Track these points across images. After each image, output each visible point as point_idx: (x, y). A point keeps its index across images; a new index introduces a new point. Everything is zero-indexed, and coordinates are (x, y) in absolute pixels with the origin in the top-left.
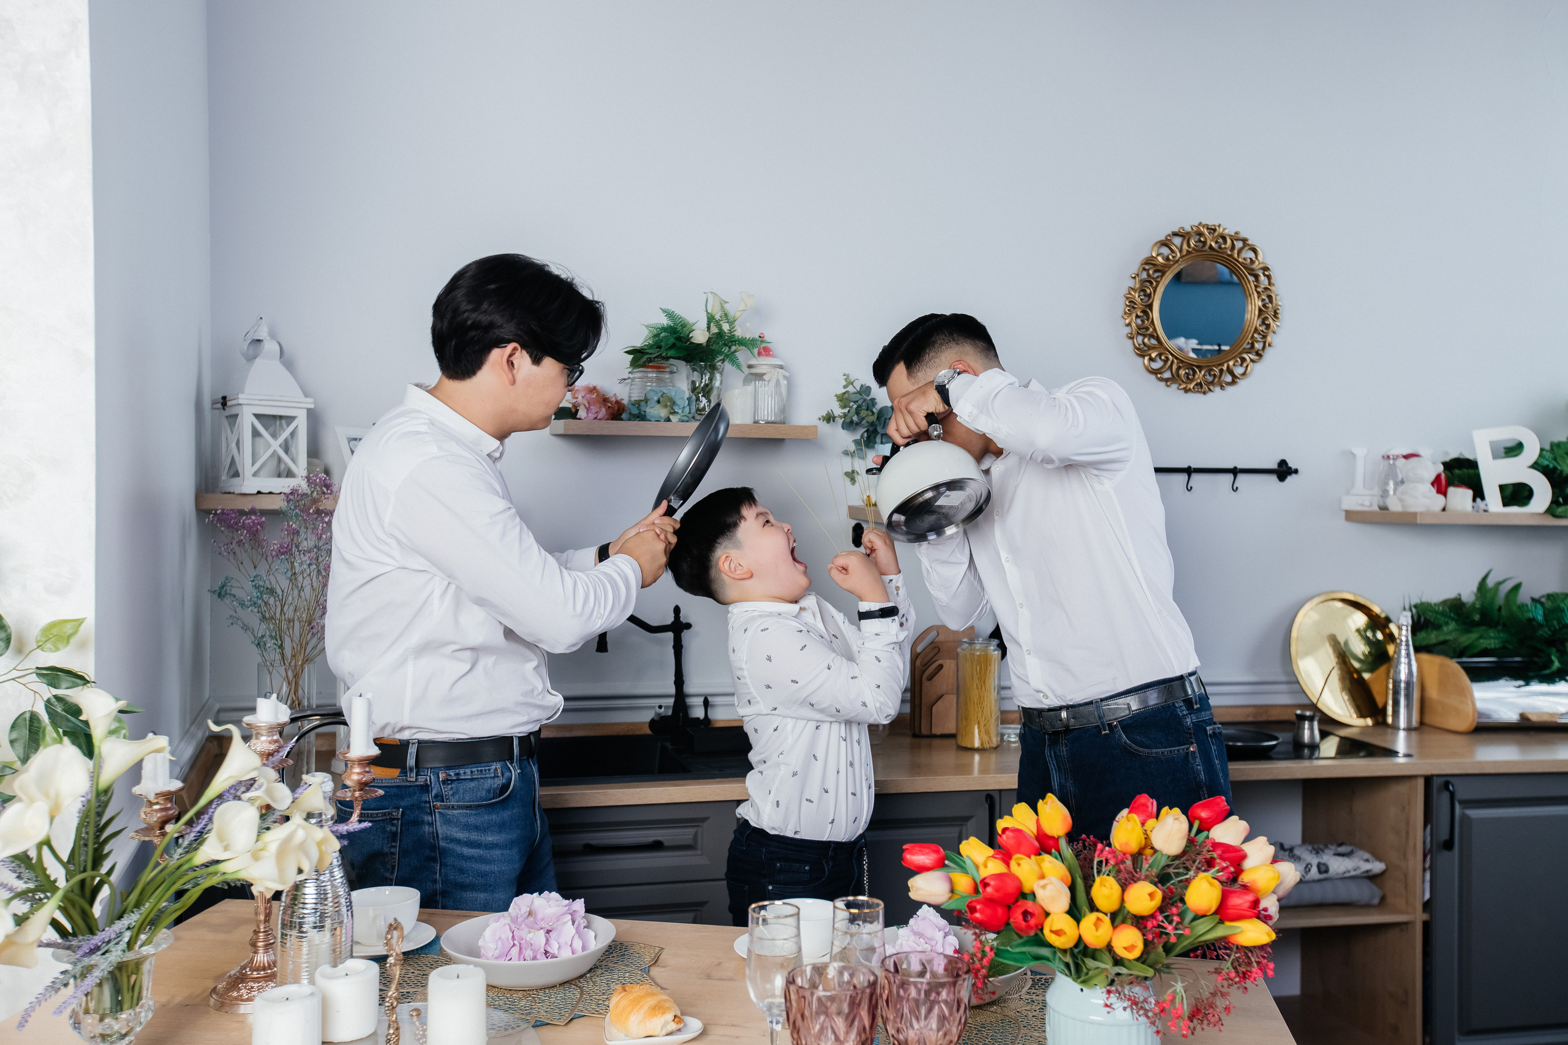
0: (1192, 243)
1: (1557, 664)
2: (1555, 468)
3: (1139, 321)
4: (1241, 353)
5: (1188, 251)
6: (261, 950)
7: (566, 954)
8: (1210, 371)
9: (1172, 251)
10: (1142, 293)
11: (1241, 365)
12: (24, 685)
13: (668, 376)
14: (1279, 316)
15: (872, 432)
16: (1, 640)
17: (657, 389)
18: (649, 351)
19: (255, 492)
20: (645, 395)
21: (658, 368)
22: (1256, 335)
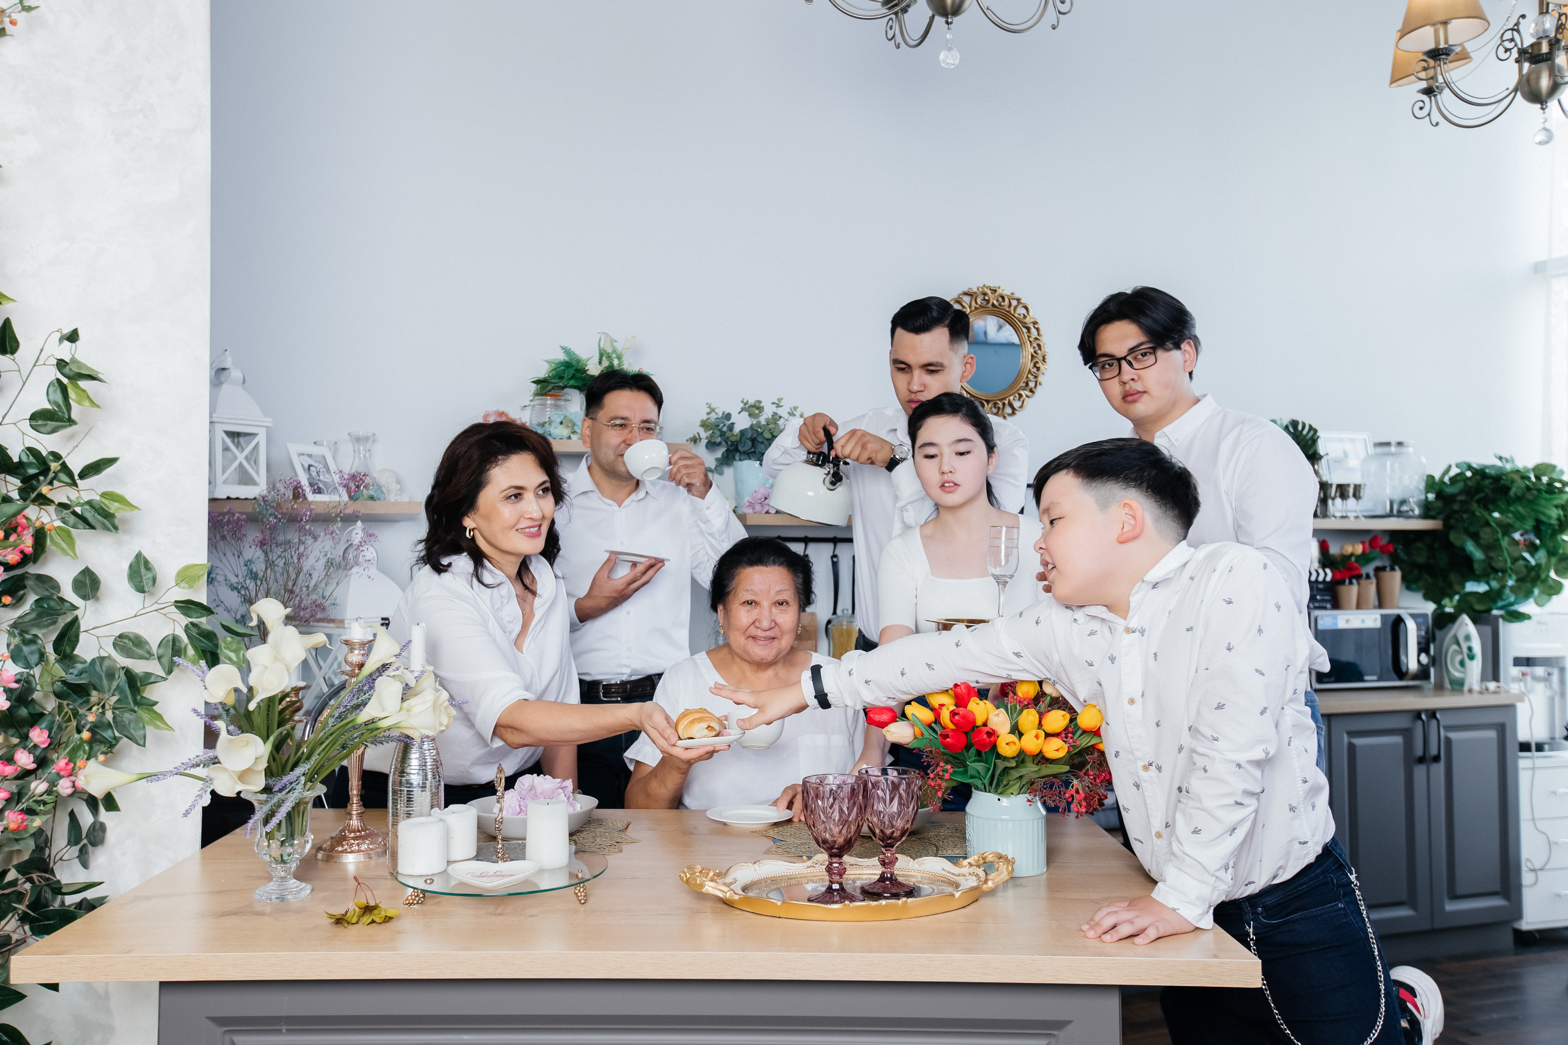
0: (979, 301)
4: (1018, 390)
5: (975, 307)
6: (354, 818)
8: (995, 404)
11: (1019, 400)
12: (165, 615)
13: (564, 403)
14: (1046, 360)
15: (732, 451)
16: (148, 579)
17: (559, 412)
18: (553, 381)
19: (226, 497)
20: (549, 418)
21: (556, 397)
22: (1030, 376)
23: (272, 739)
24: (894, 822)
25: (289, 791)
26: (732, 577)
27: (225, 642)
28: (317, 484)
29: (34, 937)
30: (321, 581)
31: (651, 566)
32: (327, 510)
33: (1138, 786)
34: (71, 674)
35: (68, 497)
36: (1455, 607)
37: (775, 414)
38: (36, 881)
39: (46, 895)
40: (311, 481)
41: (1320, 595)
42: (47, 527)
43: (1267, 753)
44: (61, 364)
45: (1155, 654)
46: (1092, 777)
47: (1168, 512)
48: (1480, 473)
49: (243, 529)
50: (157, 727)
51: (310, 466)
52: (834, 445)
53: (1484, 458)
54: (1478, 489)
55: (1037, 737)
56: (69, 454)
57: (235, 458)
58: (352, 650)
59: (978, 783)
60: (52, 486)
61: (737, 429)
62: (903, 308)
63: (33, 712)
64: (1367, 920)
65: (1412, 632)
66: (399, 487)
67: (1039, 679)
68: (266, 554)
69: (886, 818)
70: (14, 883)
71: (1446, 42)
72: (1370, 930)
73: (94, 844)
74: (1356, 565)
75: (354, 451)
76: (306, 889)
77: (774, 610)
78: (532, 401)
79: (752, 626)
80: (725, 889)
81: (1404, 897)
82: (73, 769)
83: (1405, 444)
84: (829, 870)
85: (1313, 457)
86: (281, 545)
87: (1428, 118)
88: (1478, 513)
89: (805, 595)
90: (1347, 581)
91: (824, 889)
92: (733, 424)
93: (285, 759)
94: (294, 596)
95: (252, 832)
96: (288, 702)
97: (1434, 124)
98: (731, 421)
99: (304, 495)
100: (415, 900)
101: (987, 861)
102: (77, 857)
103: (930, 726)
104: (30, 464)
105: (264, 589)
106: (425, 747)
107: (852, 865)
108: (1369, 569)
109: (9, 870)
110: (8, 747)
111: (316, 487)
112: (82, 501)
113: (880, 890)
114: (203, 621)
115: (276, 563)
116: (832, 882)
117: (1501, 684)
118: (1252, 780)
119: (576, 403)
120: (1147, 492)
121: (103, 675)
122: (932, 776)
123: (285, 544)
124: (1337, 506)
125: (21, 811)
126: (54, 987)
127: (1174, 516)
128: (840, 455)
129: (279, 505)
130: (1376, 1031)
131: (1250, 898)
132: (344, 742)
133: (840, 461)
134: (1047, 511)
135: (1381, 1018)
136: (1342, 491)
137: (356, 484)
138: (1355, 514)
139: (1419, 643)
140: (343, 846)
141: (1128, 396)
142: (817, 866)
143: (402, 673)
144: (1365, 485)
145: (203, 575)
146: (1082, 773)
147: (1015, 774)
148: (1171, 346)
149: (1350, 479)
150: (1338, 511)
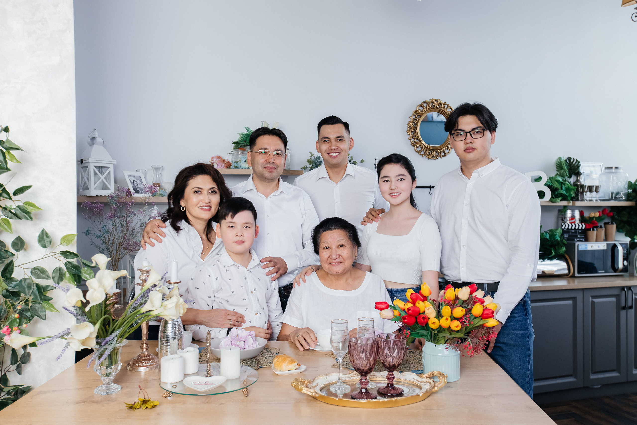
0: (430, 105)
1: (554, 254)
2: (552, 186)
3: (412, 134)
4: (447, 145)
5: (429, 108)
6: (144, 350)
7: (251, 348)
8: (437, 151)
9: (424, 108)
10: (413, 124)
11: (448, 149)
12: (56, 258)
13: (246, 152)
16: (48, 241)
17: (244, 157)
18: (241, 143)
19: (95, 195)
20: (240, 159)
21: (242, 149)
23: (98, 323)
25: (110, 344)
26: (321, 236)
27: (84, 270)
28: (137, 189)
32: (141, 201)
34: (11, 286)
35: (8, 204)
40: (134, 188)
41: (580, 235)
49: (102, 211)
50: (51, 311)
51: (134, 181)
56: (6, 184)
57: (100, 178)
58: (142, 274)
65: (620, 251)
68: (113, 221)
69: (391, 358)
73: (24, 363)
74: (596, 222)
75: (154, 174)
76: (118, 387)
77: (338, 250)
78: (232, 151)
79: (329, 258)
80: (312, 390)
81: (615, 368)
82: (11, 331)
83: (619, 168)
84: (360, 381)
86: (119, 217)
90: (592, 229)
91: (358, 389)
100: (168, 395)
101: (434, 375)
102: (16, 370)
108: (602, 223)
112: (15, 206)
113: (387, 392)
114: (74, 261)
115: (117, 226)
116: (362, 388)
121: (26, 287)
123: (121, 217)
124: (588, 195)
129: (119, 199)
136: (590, 189)
137: (154, 189)
138: (596, 199)
139: (623, 256)
140: (139, 364)
141: (467, 149)
144: (601, 186)
145: (75, 239)
149: (594, 183)
150: (588, 198)
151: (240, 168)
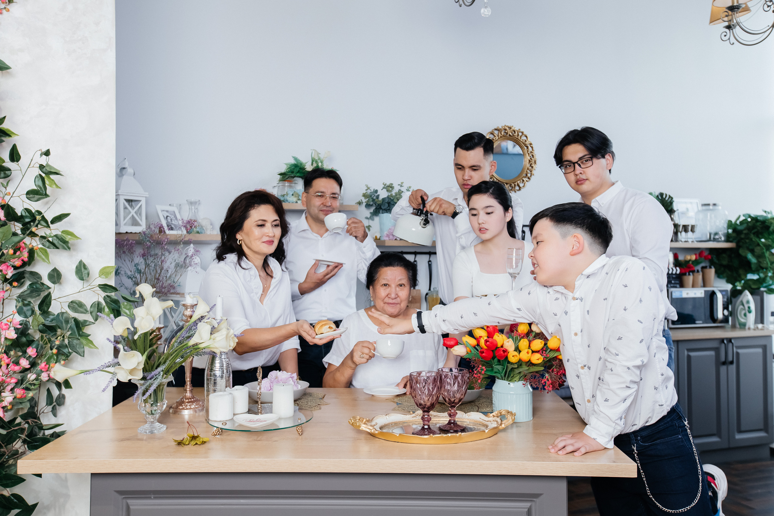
0: (503, 133)
4: (522, 178)
6: (188, 392)
8: (511, 185)
9: (495, 136)
11: (523, 183)
12: (94, 291)
13: (294, 184)
14: (536, 163)
15: (378, 209)
16: (85, 273)
17: (291, 189)
18: (289, 174)
19: (125, 232)
20: (287, 192)
21: (290, 181)
22: (528, 171)
23: (146, 353)
24: (455, 395)
25: (155, 379)
26: (376, 272)
27: (124, 305)
28: (171, 225)
29: (29, 451)
30: (173, 274)
31: (336, 267)
32: (176, 239)
33: (578, 377)
34: (48, 321)
35: (45, 233)
36: (742, 287)
37: (400, 190)
38: (31, 423)
39: (36, 430)
40: (168, 224)
41: (673, 281)
42: (35, 248)
43: (643, 362)
44: (41, 167)
45: (588, 311)
46: (556, 372)
47: (596, 241)
48: (755, 219)
49: (134, 248)
50: (90, 347)
51: (167, 216)
52: (426, 205)
53: (757, 212)
54: (754, 227)
55: (528, 353)
56: (45, 212)
57: (130, 212)
58: (186, 309)
59: (499, 376)
60: (38, 227)
61: (381, 198)
62: (460, 138)
63: (28, 339)
64: (693, 444)
65: (720, 299)
66: (211, 227)
67: (529, 322)
68: (145, 260)
69: (451, 392)
70: (19, 424)
71: (738, 2)
72: (694, 449)
73: (59, 405)
74: (692, 265)
75: (189, 209)
76: (164, 427)
77: (397, 289)
78: (278, 184)
79: (387, 297)
80: (371, 428)
81: (715, 432)
82: (49, 368)
83: (717, 205)
84: (423, 418)
85: (670, 211)
86: (153, 256)
87: (728, 40)
88: (754, 240)
89: (413, 281)
90: (687, 274)
91: (420, 428)
92: (379, 195)
93: (153, 363)
94: (159, 281)
95: (137, 400)
96: (155, 335)
97: (732, 43)
98: (378, 194)
99: (164, 231)
100: (217, 433)
101: (502, 414)
102: (51, 411)
103: (474, 347)
104: (26, 217)
105: (144, 278)
106: (223, 357)
107: (435, 416)
108: (699, 268)
109: (17, 418)
110: (16, 357)
111: (170, 227)
112: (52, 235)
113: (449, 429)
114: (113, 294)
115: (150, 265)
116: (424, 425)
117: (765, 325)
118: (635, 375)
119: (300, 185)
120: (586, 230)
121: (63, 321)
122: (475, 372)
123: (155, 256)
124: (682, 236)
125: (23, 388)
126: (40, 476)
127: (599, 243)
128: (428, 210)
129: (151, 236)
130: (697, 499)
131: (635, 432)
132: (182, 355)
133: (428, 213)
134: (535, 238)
135: (699, 493)
136: (685, 228)
137: (190, 226)
138: (692, 240)
139: (723, 305)
140: (182, 406)
141: (578, 181)
142: (418, 416)
143: (211, 320)
144: (697, 225)
145: (113, 271)
146: (550, 371)
147: (517, 371)
148: (600, 156)
149: (690, 222)
150: (683, 238)
151: (286, 202)
